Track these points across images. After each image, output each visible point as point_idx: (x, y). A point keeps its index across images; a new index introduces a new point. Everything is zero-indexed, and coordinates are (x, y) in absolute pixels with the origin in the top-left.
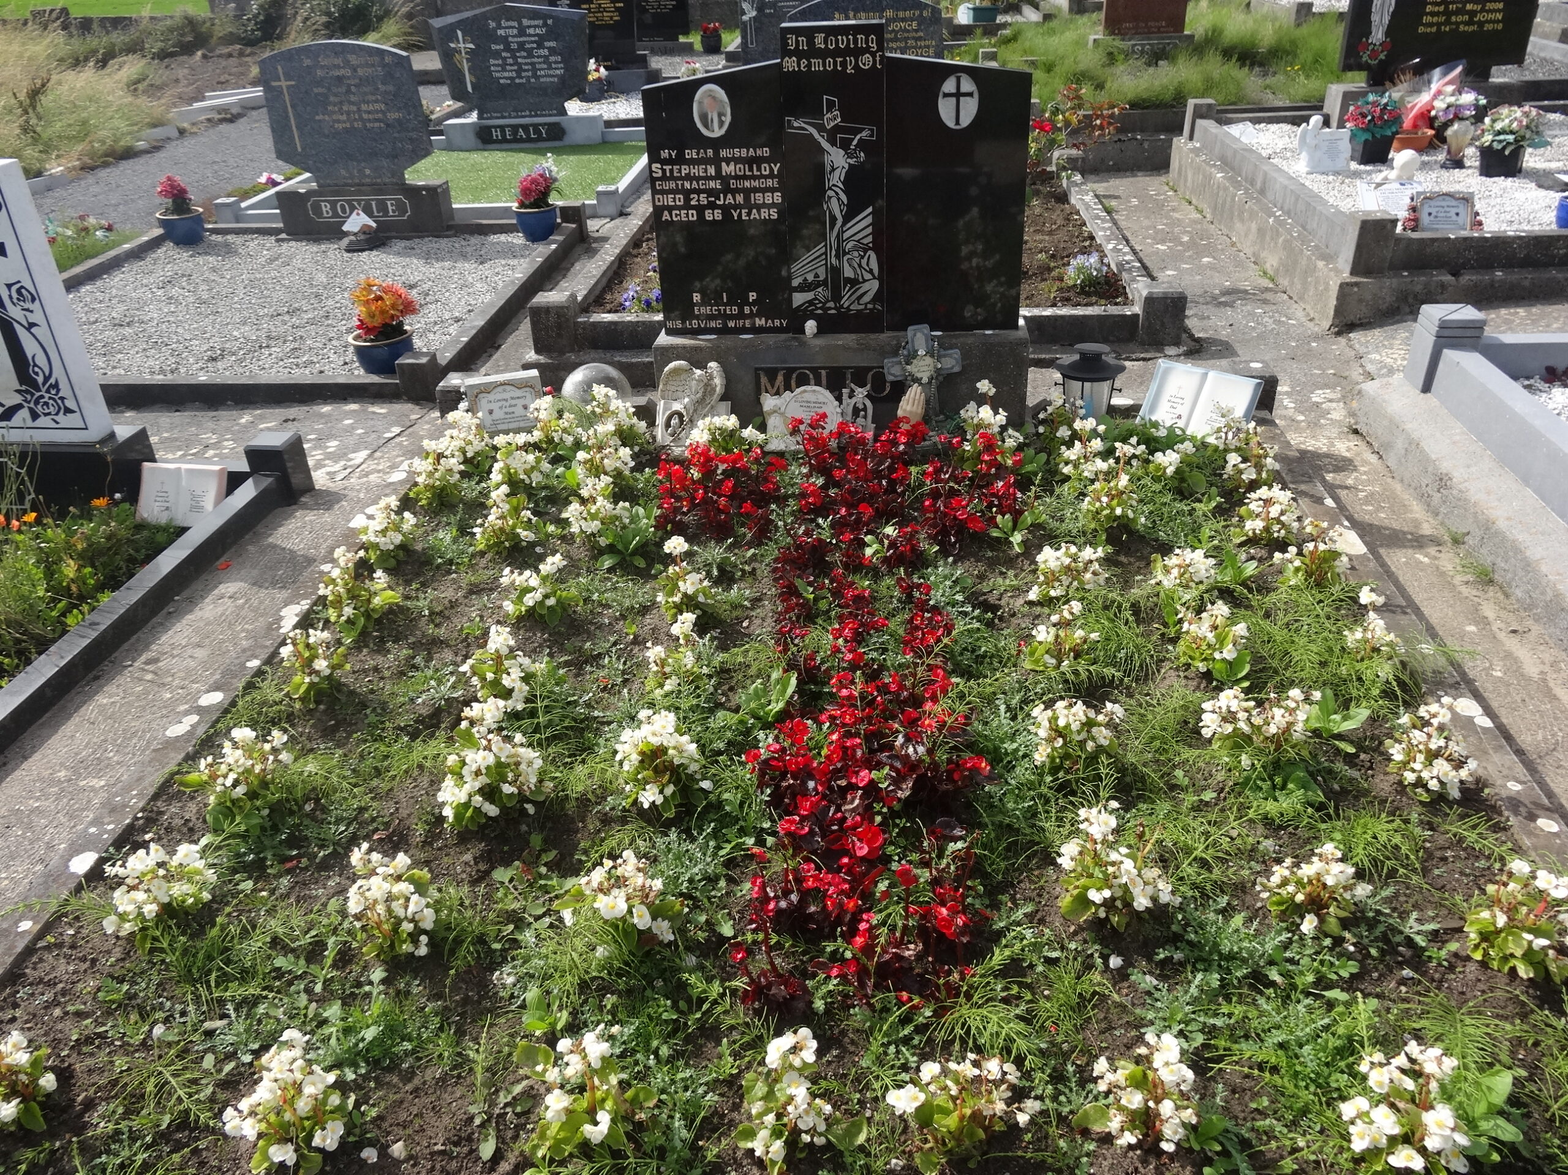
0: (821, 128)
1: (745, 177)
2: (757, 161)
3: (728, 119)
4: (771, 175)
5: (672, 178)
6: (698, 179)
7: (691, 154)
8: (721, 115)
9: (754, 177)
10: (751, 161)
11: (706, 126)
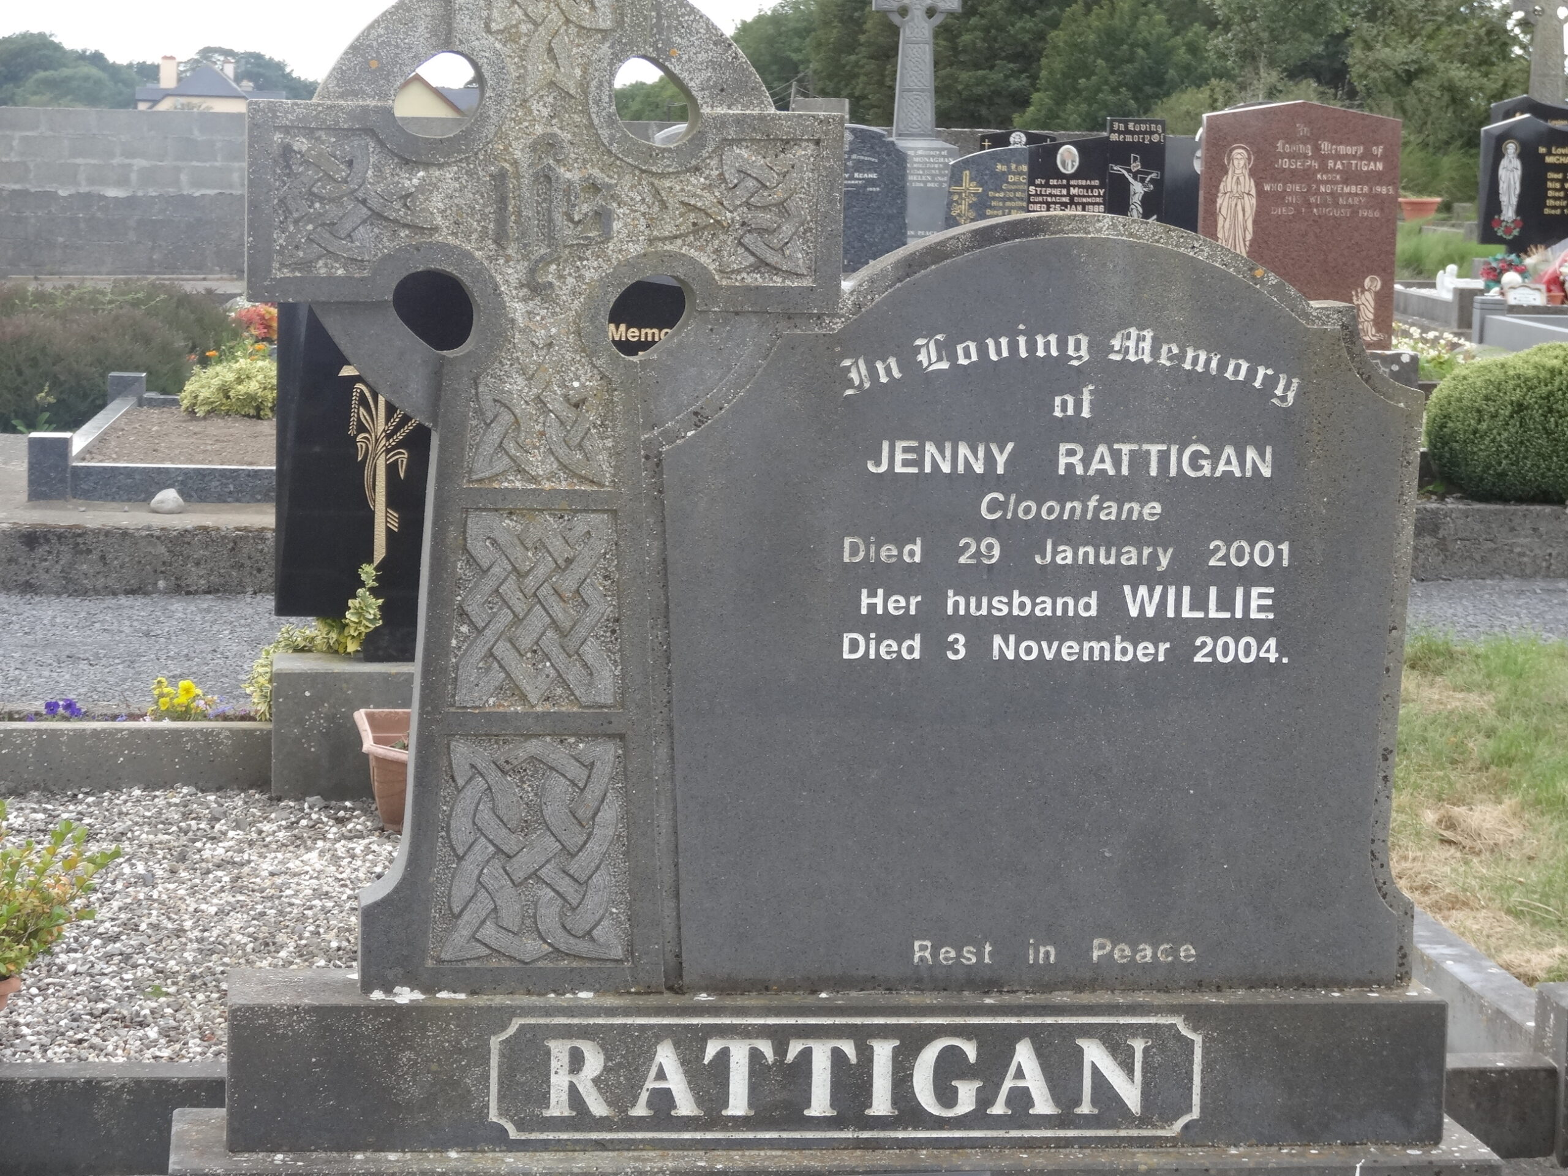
0: (1129, 171)
1: (1084, 196)
2: (1092, 187)
3: (1077, 164)
4: (1099, 196)
5: (1041, 195)
6: (1056, 196)
7: (1053, 182)
8: (1073, 161)
9: (1089, 196)
10: (1087, 187)
11: (1064, 167)
